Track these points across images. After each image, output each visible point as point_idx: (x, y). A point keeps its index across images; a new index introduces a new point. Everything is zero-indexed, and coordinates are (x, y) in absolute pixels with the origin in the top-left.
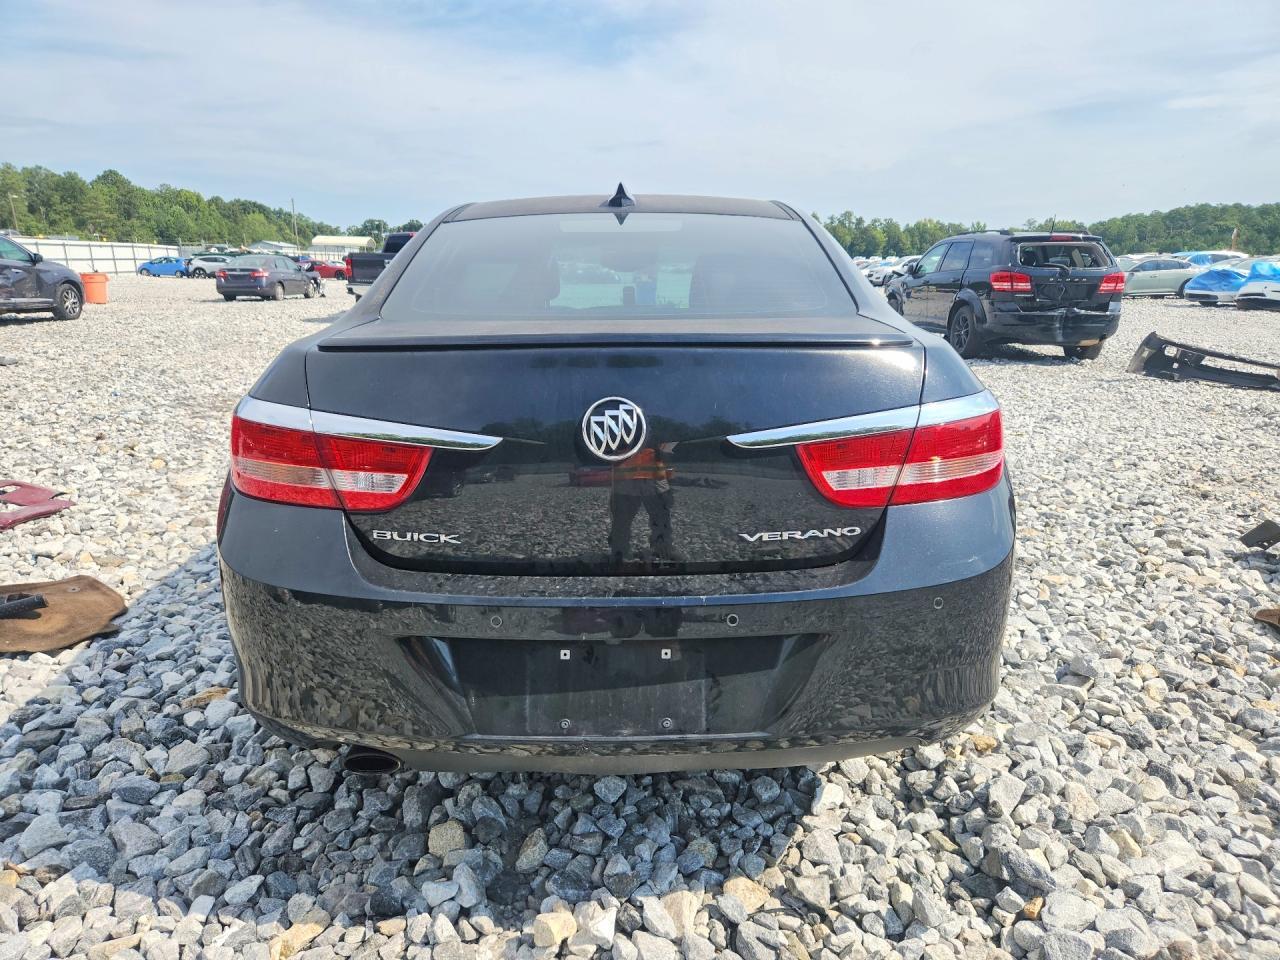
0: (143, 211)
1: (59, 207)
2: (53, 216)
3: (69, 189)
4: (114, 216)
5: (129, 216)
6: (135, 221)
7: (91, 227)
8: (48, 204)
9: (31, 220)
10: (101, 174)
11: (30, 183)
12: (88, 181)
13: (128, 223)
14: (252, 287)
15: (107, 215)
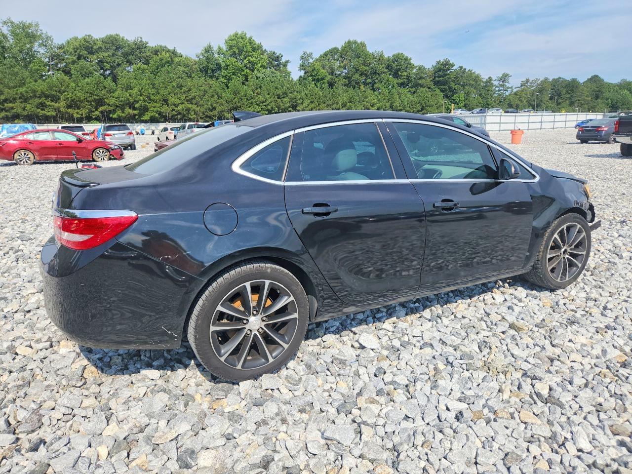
0: (606, 95)
1: (563, 96)
2: (560, 101)
3: (572, 86)
4: (590, 98)
5: (597, 97)
6: (600, 100)
7: (576, 105)
8: (559, 95)
9: (550, 103)
10: (590, 77)
11: (554, 86)
12: (581, 82)
13: (596, 101)
14: (596, 136)
15: (586, 98)
